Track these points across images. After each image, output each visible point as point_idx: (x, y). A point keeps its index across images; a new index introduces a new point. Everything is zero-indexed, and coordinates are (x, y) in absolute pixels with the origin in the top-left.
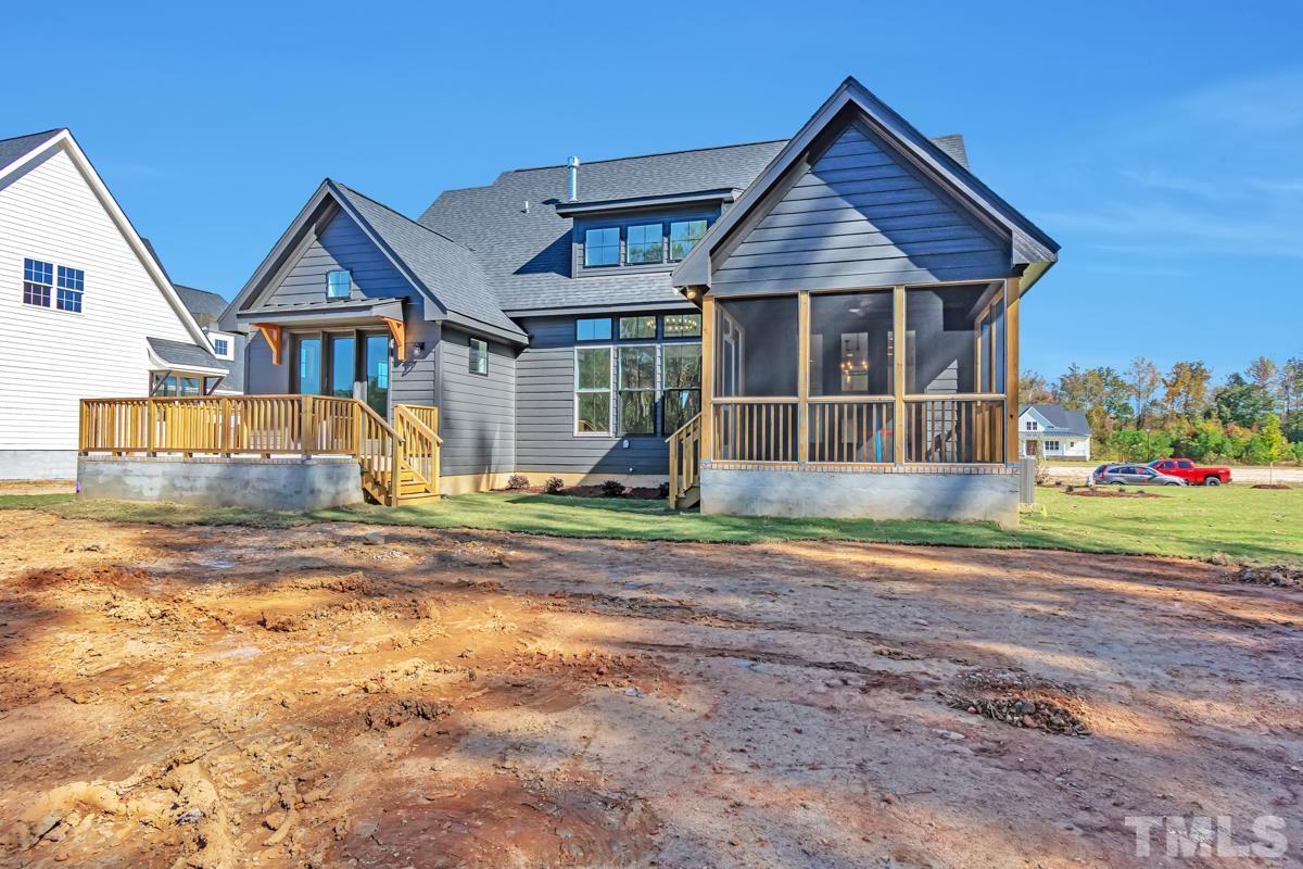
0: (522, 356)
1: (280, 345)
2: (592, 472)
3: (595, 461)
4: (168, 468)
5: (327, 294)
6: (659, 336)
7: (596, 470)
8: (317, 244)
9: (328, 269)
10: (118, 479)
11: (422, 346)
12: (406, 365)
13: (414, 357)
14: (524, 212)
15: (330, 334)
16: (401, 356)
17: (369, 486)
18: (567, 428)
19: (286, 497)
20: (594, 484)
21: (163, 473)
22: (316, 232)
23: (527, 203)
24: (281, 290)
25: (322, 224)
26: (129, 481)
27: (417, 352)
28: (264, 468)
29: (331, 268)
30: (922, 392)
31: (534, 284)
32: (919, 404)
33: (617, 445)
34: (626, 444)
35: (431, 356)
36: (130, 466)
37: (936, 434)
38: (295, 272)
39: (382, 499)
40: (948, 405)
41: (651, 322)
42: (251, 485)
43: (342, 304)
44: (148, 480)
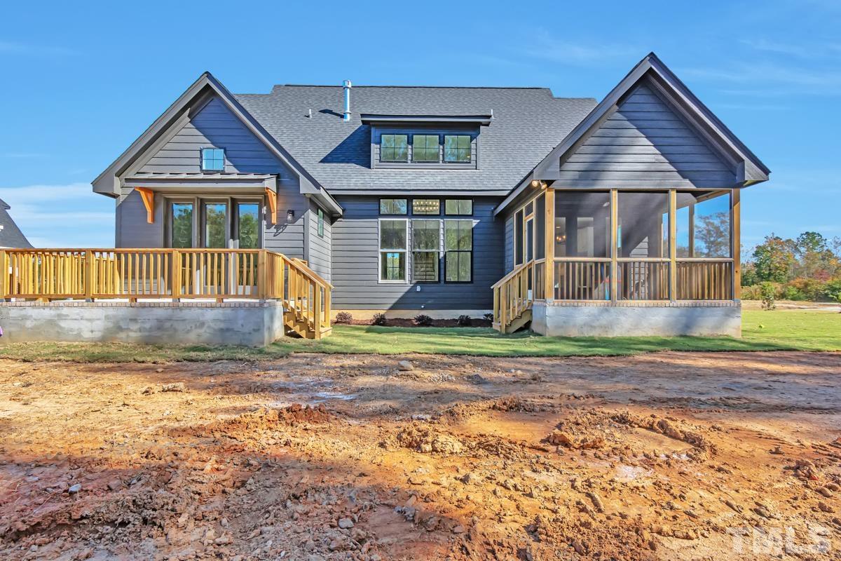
0: (336, 224)
1: (155, 206)
2: (391, 309)
3: (394, 301)
4: (111, 312)
5: (201, 167)
6: (443, 214)
7: (394, 307)
8: (190, 125)
9: (202, 146)
10: (51, 323)
11: (293, 212)
12: (277, 227)
13: (287, 221)
14: (308, 117)
15: (202, 200)
16: (274, 220)
17: (291, 324)
18: (374, 277)
19: (244, 334)
20: (393, 318)
21: (105, 317)
22: (189, 116)
23: (310, 110)
24: (153, 161)
25: (196, 109)
26: (63, 324)
27: (290, 217)
28: (221, 311)
29: (206, 146)
30: (628, 256)
31: (341, 171)
32: (626, 264)
33: (410, 289)
34: (418, 289)
35: (300, 221)
36: (65, 311)
37: (636, 282)
38: (168, 146)
39: (303, 333)
40: (642, 264)
41: (437, 203)
42: (206, 325)
43: (218, 176)
44: (89, 324)
